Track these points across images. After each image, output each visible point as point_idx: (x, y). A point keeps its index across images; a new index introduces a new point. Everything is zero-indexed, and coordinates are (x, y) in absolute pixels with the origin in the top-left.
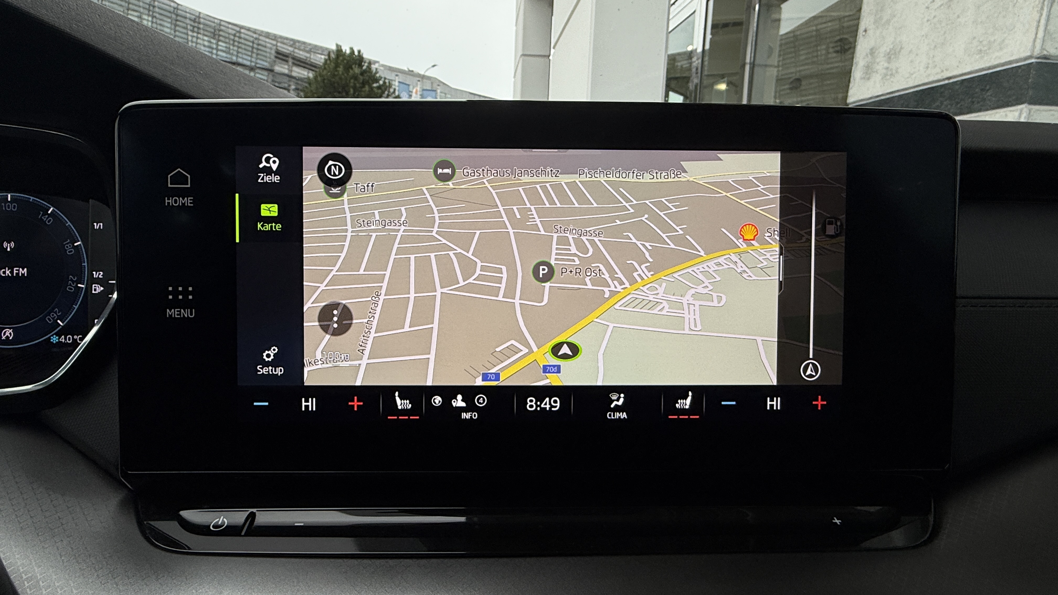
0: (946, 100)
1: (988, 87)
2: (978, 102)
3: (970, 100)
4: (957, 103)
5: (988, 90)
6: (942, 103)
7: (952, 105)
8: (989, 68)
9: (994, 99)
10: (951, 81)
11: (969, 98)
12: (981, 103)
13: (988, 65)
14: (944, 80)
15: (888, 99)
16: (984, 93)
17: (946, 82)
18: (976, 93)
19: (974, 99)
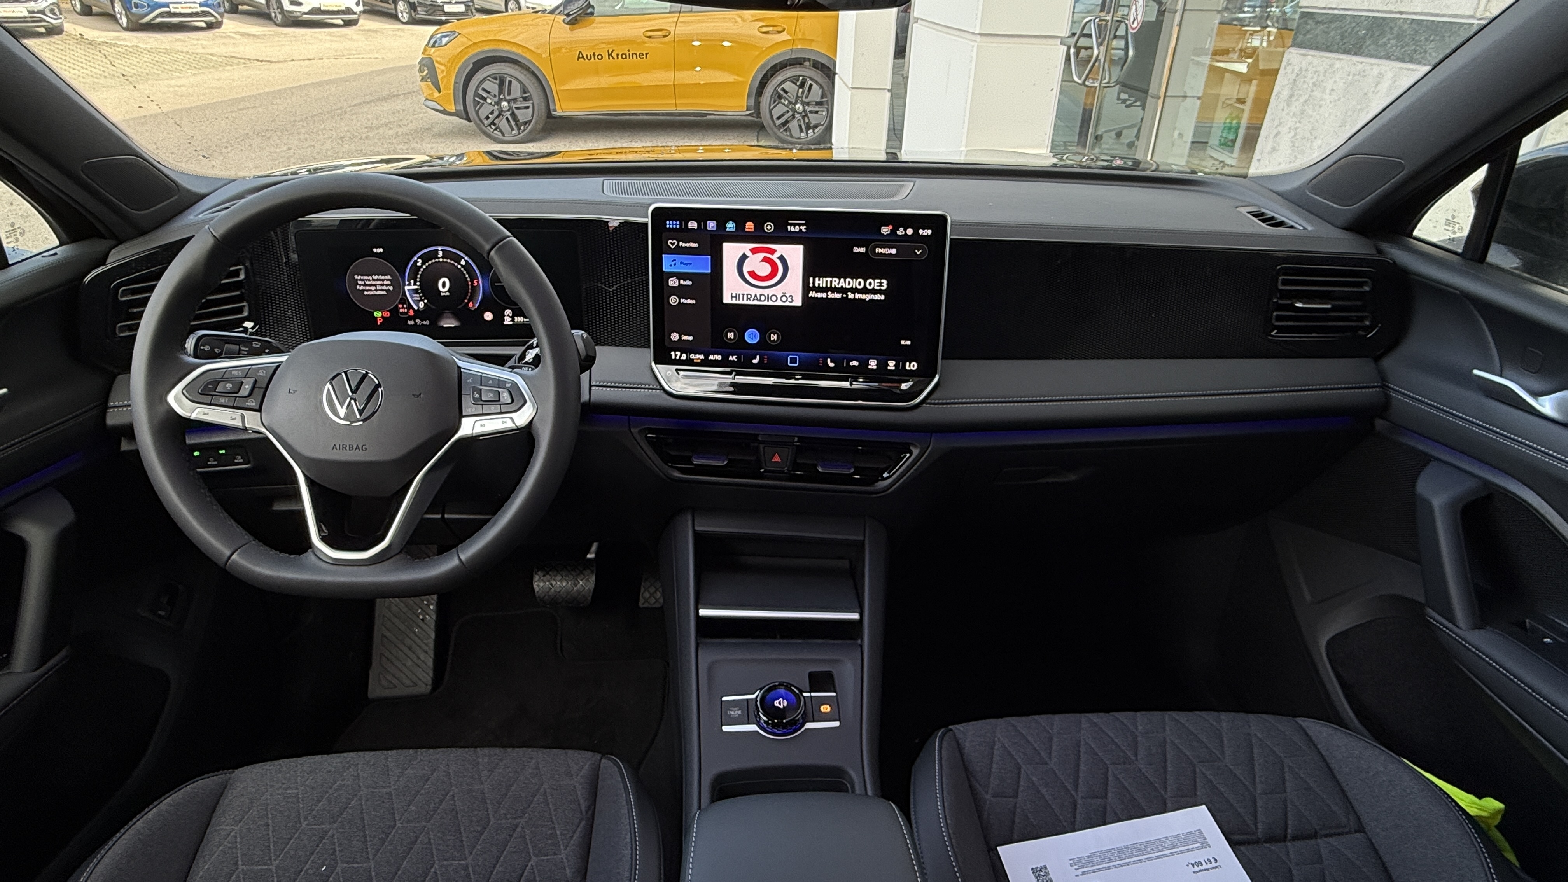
0: (1394, 38)
1: (1432, 38)
2: (1421, 53)
3: (1414, 47)
4: (1403, 47)
5: (1432, 41)
6: (1389, 39)
7: (1397, 46)
8: (1437, 15)
9: (1434, 54)
10: (1404, 16)
11: (1414, 44)
12: (1422, 55)
13: (1438, 12)
14: (1396, 13)
15: (1342, 15)
16: (1427, 43)
17: (1398, 16)
18: (1421, 41)
19: (1418, 48)
